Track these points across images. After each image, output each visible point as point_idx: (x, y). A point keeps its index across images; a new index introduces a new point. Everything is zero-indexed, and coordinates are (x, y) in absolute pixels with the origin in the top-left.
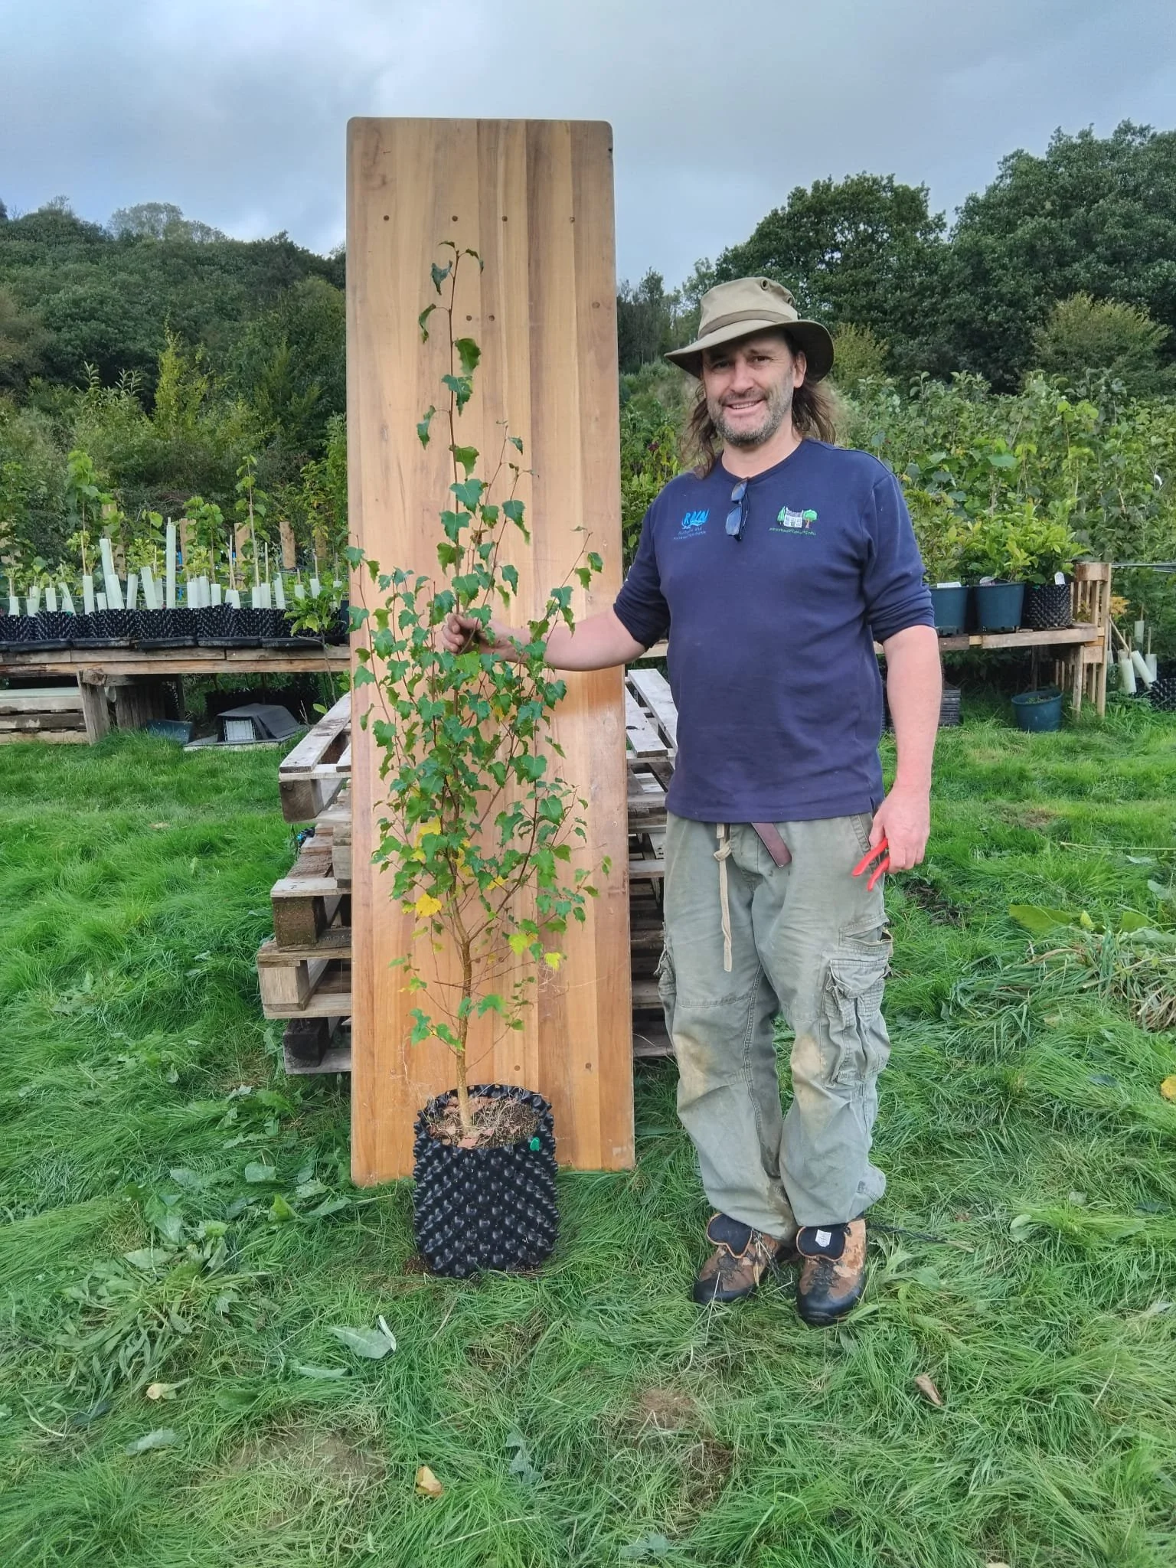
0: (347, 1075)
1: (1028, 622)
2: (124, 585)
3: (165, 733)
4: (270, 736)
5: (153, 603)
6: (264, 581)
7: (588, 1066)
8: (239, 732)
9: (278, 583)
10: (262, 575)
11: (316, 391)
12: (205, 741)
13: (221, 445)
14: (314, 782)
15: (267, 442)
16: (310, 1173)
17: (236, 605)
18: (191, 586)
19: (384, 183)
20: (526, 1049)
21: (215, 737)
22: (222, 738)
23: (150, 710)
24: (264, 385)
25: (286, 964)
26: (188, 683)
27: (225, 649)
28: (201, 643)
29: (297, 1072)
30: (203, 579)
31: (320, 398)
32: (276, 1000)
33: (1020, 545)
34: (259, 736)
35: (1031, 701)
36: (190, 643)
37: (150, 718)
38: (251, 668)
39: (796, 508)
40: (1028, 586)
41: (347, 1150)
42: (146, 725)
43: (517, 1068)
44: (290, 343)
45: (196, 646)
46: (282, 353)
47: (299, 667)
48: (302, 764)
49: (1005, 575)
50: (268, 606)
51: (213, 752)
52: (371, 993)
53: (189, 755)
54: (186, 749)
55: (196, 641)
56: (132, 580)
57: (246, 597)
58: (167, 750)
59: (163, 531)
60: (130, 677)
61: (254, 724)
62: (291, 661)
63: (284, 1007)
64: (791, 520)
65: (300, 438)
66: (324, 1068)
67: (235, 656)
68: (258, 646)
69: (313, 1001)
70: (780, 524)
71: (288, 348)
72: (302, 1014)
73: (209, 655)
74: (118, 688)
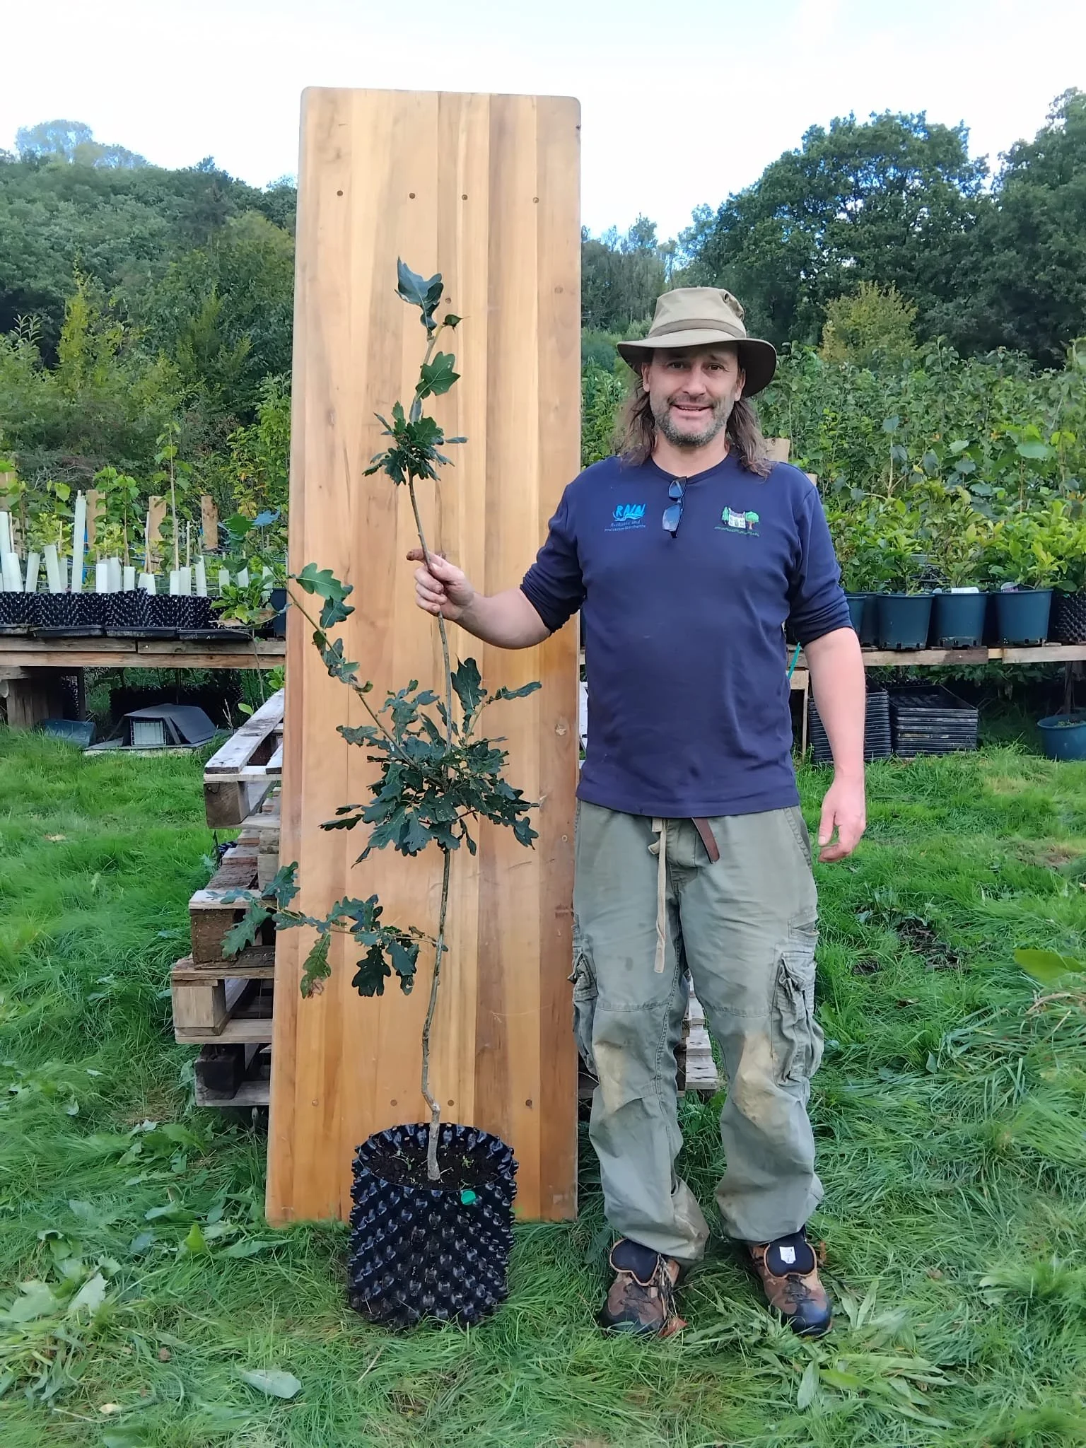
0: (264, 1110)
1: (1056, 635)
2: (23, 564)
3: (62, 735)
4: (184, 741)
5: (56, 586)
6: (182, 564)
7: (529, 1103)
8: (147, 736)
9: (200, 567)
10: (182, 557)
11: (246, 346)
12: (108, 744)
13: (137, 407)
14: (241, 784)
15: (187, 404)
16: (221, 1213)
17: (152, 591)
18: (101, 568)
19: (338, 156)
20: (461, 1082)
21: (119, 742)
22: (128, 742)
23: (45, 708)
24: (189, 337)
25: (202, 982)
26: (90, 679)
27: (136, 640)
28: (110, 634)
29: (208, 1104)
30: (115, 561)
31: (250, 355)
32: (190, 1023)
33: (1047, 548)
34: (170, 742)
35: (1061, 725)
36: (97, 632)
37: (46, 716)
38: (166, 663)
39: (739, 510)
40: (1056, 594)
41: (262, 1186)
42: (40, 725)
43: (451, 1103)
44: (221, 291)
45: (104, 636)
46: (211, 303)
47: (219, 663)
48: (229, 764)
49: (1031, 581)
50: (188, 593)
51: (117, 758)
52: (295, 1016)
53: (90, 761)
54: (86, 754)
55: (103, 630)
56: (33, 560)
57: (163, 581)
58: (65, 754)
59: (70, 505)
60: (25, 669)
61: (166, 727)
62: (211, 656)
63: (198, 1031)
64: (736, 520)
65: (226, 398)
66: (238, 1101)
67: (148, 649)
68: (175, 638)
69: (228, 1026)
70: (725, 524)
71: (218, 298)
72: (217, 1040)
73: (117, 647)
74: (13, 682)
